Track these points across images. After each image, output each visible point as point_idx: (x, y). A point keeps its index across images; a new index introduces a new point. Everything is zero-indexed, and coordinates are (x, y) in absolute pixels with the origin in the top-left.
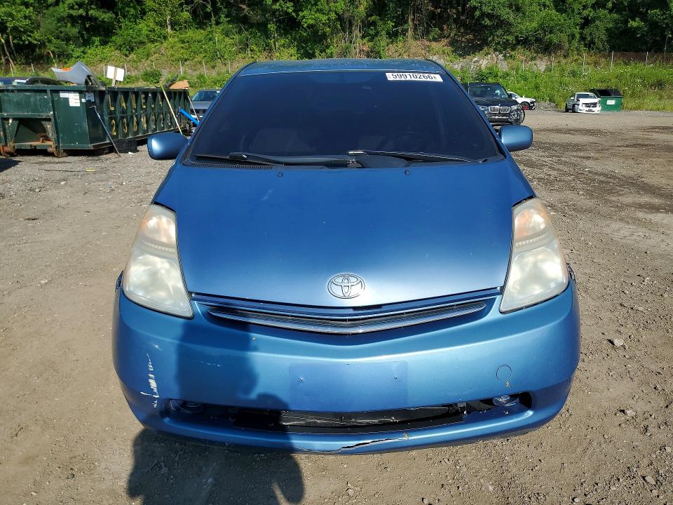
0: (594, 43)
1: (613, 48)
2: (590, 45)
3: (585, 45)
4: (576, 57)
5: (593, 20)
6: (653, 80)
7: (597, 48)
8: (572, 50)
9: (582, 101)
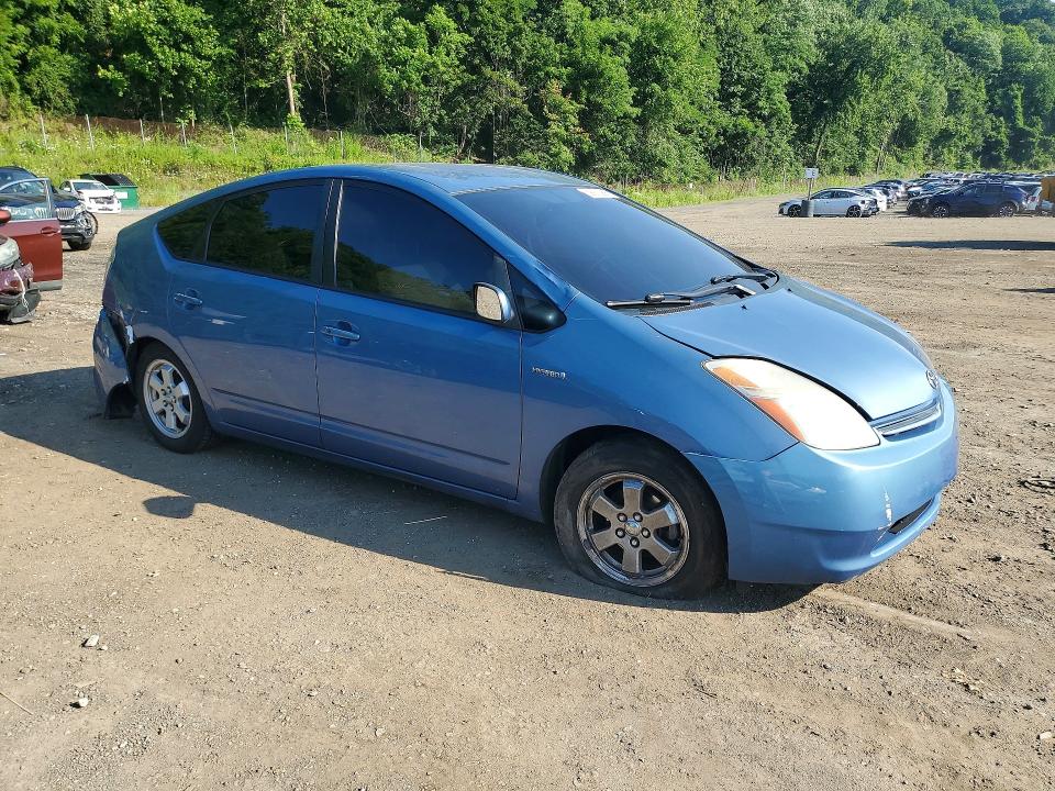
0: (49, 100)
1: (81, 110)
2: (42, 101)
3: (34, 101)
4: (24, 121)
5: (36, 62)
6: (162, 162)
7: (55, 108)
8: (13, 108)
9: (86, 193)
